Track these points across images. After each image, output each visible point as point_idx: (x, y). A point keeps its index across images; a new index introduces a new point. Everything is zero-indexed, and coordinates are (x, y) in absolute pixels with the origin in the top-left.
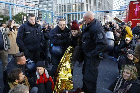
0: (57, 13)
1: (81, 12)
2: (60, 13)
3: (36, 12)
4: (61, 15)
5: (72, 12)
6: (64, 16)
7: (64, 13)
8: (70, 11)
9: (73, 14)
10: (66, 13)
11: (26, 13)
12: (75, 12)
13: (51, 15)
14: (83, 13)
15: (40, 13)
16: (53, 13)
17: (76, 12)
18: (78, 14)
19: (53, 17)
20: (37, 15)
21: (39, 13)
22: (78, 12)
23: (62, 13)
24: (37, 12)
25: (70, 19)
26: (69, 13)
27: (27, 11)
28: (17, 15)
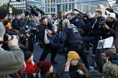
0: (46, 4)
1: (72, 2)
2: (49, 4)
3: (23, 3)
4: (50, 5)
5: (62, 3)
6: (53, 7)
7: (53, 4)
8: (60, 2)
9: (63, 4)
10: (56, 3)
11: (12, 4)
12: (65, 3)
13: (39, 6)
14: (74, 3)
15: (28, 4)
16: (41, 3)
17: (67, 3)
18: (68, 5)
19: (42, 8)
20: (25, 6)
21: (26, 4)
22: (68, 2)
23: (52, 4)
24: (25, 3)
25: (60, 10)
26: (59, 4)
27: (14, 2)
28: (2, 6)
